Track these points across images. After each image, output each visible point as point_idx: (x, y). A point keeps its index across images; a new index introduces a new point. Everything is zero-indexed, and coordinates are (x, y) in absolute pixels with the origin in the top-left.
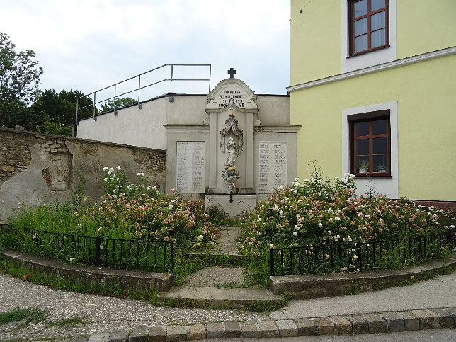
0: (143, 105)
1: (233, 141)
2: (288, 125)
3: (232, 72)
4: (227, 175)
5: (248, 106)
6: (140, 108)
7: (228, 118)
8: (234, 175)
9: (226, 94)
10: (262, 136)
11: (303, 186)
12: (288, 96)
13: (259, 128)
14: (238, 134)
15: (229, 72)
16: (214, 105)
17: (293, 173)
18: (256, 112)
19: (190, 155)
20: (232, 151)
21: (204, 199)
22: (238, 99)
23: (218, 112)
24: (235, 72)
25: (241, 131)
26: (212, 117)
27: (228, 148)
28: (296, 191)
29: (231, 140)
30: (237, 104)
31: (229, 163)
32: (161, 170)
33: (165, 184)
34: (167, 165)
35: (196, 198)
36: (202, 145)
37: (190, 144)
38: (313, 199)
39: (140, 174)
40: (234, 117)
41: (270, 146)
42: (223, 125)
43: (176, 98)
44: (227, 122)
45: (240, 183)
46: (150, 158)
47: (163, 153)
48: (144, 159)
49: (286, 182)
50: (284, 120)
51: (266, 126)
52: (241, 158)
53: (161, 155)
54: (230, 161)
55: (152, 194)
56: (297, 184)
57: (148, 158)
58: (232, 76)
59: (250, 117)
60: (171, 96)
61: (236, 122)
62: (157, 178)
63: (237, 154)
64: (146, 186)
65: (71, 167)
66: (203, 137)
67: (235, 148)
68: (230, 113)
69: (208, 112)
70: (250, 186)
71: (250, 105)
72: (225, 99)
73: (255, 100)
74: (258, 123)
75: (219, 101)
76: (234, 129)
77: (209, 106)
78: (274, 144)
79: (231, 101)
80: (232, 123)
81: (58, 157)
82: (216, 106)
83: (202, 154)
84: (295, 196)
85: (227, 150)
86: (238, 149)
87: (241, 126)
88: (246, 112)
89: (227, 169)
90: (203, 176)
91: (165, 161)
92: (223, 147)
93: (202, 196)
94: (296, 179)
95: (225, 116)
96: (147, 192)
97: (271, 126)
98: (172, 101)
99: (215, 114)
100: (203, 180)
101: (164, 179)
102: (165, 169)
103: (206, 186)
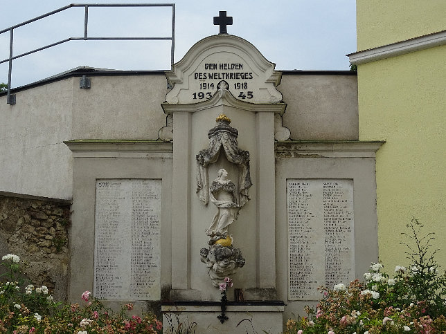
0: (19, 97)
1: (226, 178)
2: (354, 141)
3: (223, 20)
4: (211, 257)
5: (259, 98)
6: (12, 102)
7: (214, 125)
8: (229, 258)
9: (209, 72)
10: (292, 166)
11: (391, 281)
12: (353, 73)
13: (284, 149)
14: (239, 162)
15: (216, 21)
16: (184, 94)
17: (369, 251)
18: (281, 111)
19: (126, 208)
20: (225, 200)
21: (159, 317)
22: (236, 81)
23: (191, 111)
24: (230, 20)
25: (244, 154)
26: (179, 122)
27: (216, 193)
28: (376, 295)
29: (221, 176)
30: (236, 93)
31: (218, 229)
32: (60, 244)
33: (67, 280)
34: (74, 232)
35: (140, 313)
36: (154, 187)
37: (127, 186)
38: (417, 314)
39: (9, 256)
40: (227, 122)
41: (315, 188)
42: (202, 141)
43: (95, 80)
44: (214, 133)
45: (245, 276)
46: (33, 217)
47: (64, 206)
48: (20, 222)
49: (353, 273)
50: (344, 130)
51: (301, 142)
52: (247, 217)
53: (59, 212)
54: (220, 225)
55: (37, 304)
56: (378, 278)
57: (27, 217)
58: (223, 30)
59: (267, 122)
60: (85, 75)
61: (234, 134)
62: (49, 266)
63: (236, 209)
64: (23, 286)
66: (158, 169)
67: (231, 193)
68: (218, 113)
69: (169, 110)
70: (268, 282)
71: (263, 93)
72: (208, 81)
73: (277, 84)
74: (284, 135)
75: (195, 86)
76: (229, 149)
77: (172, 98)
78: (320, 185)
79: (223, 86)
80: (224, 137)
82: (187, 98)
83: (155, 207)
84: (376, 306)
85: (212, 199)
86: (238, 195)
87: (244, 142)
88: (255, 111)
89: (212, 243)
90: (156, 261)
91: (67, 225)
92: (204, 192)
93: (154, 307)
94: (376, 267)
95: (208, 120)
96: (26, 300)
97: (315, 142)
98: (86, 86)
99: (186, 116)
100: (158, 270)
101: (65, 267)
102: (67, 243)
103: (166, 283)
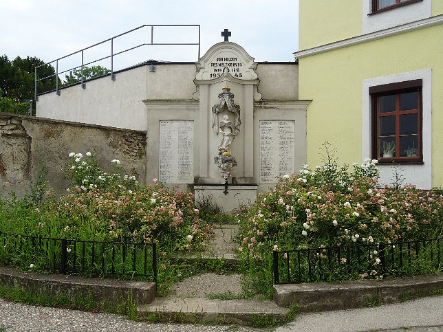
0: (117, 76)
1: (228, 120)
2: (295, 100)
3: (226, 34)
4: (220, 161)
5: (246, 76)
6: (114, 79)
7: (222, 91)
8: (229, 161)
9: (219, 62)
10: (263, 114)
11: (313, 174)
12: (296, 63)
13: (259, 104)
14: (235, 111)
15: (223, 34)
16: (204, 75)
17: (302, 158)
18: (257, 84)
19: (175, 136)
20: (227, 132)
21: (193, 192)
22: (233, 68)
23: (209, 84)
24: (229, 34)
25: (237, 107)
26: (203, 90)
27: (222, 128)
28: (305, 181)
29: (225, 119)
30: (233, 74)
31: (223, 147)
32: (141, 155)
33: (145, 172)
34: (148, 148)
35: (183, 190)
36: (190, 124)
37: (175, 124)
38: (325, 191)
39: (115, 160)
40: (228, 90)
41: (274, 125)
42: (215, 100)
43: (158, 67)
44: (221, 96)
45: (237, 172)
46: (126, 140)
47: (143, 135)
48: (120, 143)
49: (293, 169)
50: (290, 93)
51: (268, 101)
52: (238, 140)
53: (140, 138)
54: (224, 144)
55: (130, 185)
56: (306, 172)
57: (124, 140)
58: (226, 39)
59: (250, 90)
60: (152, 64)
61: (232, 96)
62: (136, 166)
63: (233, 136)
64: (122, 175)
65: (29, 153)
66: (192, 114)
67: (230, 128)
68: (224, 85)
69: (197, 83)
70: (249, 174)
71: (248, 74)
72: (218, 68)
73: (255, 69)
74: (259, 97)
75: (211, 70)
76: (229, 104)
77: (199, 77)
78: (277, 124)
79: (226, 70)
80: (227, 98)
81: (13, 141)
82: (207, 77)
83: (190, 135)
84: (304, 187)
85: (220, 131)
86: (234, 129)
87: (237, 101)
88: (243, 84)
89: (220, 154)
90: (191, 163)
91: (145, 144)
92: (216, 127)
93: (191, 187)
94: (305, 166)
95: (218, 89)
96: (123, 183)
97: (275, 101)
98: (153, 71)
99: (206, 87)
100: (192, 168)
101: (144, 167)
102: (145, 154)
103: (196, 175)
